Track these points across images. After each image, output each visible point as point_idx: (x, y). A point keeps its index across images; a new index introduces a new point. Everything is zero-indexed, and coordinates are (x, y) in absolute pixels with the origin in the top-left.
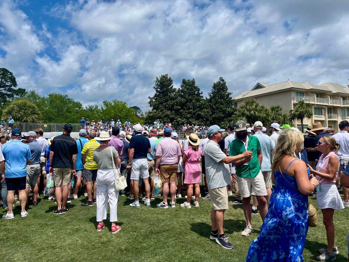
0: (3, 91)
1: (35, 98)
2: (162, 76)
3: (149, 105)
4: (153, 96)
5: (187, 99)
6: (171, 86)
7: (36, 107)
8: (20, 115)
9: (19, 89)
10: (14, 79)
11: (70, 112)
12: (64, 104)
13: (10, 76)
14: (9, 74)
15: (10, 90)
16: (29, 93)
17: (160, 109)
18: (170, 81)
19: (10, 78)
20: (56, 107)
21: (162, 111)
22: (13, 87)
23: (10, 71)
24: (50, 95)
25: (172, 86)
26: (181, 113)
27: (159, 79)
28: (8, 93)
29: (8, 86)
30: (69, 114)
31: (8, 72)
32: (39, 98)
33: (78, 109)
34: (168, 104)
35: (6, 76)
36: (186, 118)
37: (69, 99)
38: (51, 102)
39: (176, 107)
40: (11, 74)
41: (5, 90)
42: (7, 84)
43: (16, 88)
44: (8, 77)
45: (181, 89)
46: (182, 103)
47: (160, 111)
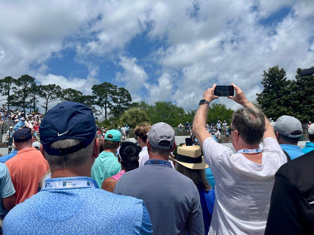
0: (122, 106)
1: (145, 107)
2: (270, 68)
3: (258, 102)
4: (261, 92)
5: (306, 91)
6: (284, 79)
7: (145, 114)
8: (132, 123)
9: (134, 103)
10: (130, 95)
11: (174, 118)
12: (169, 111)
13: (126, 93)
14: (126, 92)
15: (127, 105)
16: (140, 103)
17: (272, 106)
18: (283, 72)
19: (127, 95)
20: (161, 113)
21: (275, 108)
22: (129, 102)
23: (126, 90)
24: (156, 104)
25: (286, 78)
26: (300, 108)
27: (268, 72)
28: (126, 107)
29: (125, 101)
30: (174, 120)
31: (125, 90)
32: (148, 107)
33: (180, 114)
34: (282, 99)
35: (123, 93)
36: (308, 114)
37: (173, 106)
38: (157, 109)
39: (293, 102)
40: (127, 91)
41: (123, 105)
42: (125, 100)
43: (131, 103)
44: (125, 95)
45: (296, 80)
46: (301, 96)
47: (273, 108)
